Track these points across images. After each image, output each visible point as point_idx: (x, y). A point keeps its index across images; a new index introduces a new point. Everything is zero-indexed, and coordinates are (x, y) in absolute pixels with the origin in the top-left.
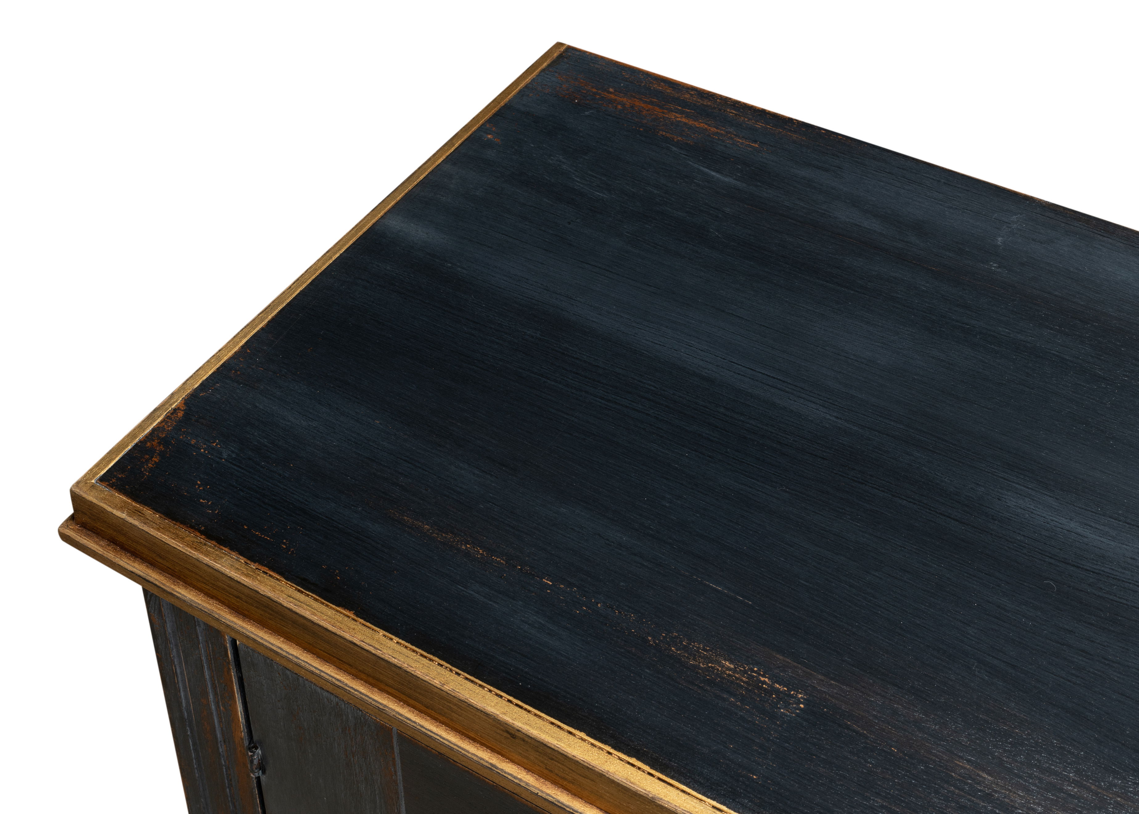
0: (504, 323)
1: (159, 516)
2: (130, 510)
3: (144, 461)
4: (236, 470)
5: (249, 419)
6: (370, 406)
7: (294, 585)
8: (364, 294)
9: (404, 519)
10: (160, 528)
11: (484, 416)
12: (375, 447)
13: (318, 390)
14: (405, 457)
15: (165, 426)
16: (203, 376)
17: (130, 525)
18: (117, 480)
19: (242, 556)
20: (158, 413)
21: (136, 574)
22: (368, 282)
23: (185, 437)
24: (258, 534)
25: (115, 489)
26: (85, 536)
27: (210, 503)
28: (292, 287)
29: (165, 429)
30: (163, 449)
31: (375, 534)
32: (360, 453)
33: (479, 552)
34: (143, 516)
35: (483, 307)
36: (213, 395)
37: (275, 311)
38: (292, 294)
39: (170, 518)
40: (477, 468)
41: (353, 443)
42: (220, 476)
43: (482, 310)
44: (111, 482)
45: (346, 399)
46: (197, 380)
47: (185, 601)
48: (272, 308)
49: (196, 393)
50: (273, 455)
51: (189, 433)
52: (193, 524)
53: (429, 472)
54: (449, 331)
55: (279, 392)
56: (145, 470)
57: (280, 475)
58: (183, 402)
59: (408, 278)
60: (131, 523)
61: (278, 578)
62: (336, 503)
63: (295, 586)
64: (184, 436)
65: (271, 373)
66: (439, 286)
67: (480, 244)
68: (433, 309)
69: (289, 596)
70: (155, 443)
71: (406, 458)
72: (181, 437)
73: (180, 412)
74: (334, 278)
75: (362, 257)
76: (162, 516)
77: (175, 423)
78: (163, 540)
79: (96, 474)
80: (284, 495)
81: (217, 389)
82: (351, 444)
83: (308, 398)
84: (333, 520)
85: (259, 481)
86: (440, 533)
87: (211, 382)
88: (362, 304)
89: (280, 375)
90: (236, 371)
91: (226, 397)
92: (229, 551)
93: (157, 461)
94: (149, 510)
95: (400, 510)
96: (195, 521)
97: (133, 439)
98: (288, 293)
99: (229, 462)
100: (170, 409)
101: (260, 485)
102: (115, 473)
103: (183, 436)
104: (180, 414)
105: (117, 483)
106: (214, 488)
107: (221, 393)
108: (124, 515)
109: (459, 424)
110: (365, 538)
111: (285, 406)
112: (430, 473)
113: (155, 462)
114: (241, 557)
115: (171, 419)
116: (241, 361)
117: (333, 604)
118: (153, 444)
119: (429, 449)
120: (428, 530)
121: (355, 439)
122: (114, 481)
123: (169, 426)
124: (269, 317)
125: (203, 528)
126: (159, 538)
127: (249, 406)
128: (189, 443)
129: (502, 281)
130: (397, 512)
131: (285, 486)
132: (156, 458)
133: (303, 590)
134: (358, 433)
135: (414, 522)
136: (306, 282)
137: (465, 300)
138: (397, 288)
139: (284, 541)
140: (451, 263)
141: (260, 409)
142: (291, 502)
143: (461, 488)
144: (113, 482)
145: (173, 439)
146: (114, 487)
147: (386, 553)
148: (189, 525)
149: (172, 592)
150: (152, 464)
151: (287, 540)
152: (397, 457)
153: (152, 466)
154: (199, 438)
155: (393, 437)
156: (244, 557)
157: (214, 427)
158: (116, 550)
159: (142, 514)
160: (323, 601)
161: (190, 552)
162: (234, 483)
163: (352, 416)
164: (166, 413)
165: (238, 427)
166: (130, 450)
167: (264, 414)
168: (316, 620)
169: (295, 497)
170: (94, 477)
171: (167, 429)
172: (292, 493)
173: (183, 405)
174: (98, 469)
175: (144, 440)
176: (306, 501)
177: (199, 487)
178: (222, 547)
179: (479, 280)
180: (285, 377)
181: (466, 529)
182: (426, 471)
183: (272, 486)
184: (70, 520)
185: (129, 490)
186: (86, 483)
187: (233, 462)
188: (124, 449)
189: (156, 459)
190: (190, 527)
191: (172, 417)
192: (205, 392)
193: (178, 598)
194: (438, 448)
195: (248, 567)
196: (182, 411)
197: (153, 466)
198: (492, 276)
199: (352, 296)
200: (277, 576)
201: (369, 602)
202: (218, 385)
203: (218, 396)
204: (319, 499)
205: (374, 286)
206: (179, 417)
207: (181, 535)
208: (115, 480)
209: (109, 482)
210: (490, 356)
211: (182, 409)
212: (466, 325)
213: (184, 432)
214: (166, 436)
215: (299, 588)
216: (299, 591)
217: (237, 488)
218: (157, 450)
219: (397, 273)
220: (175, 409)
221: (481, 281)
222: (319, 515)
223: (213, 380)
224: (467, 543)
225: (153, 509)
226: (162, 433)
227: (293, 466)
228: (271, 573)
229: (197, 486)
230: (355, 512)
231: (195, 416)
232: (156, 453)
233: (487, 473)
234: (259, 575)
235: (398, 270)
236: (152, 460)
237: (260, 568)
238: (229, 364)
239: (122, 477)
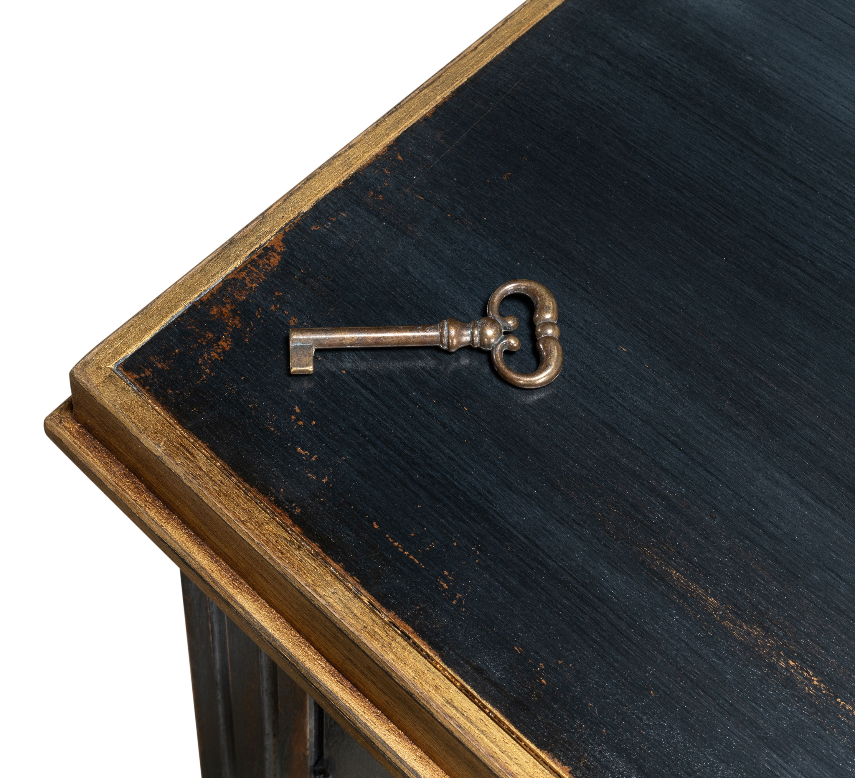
0: (848, 190)
1: (221, 465)
2: (170, 442)
3: (204, 343)
4: (365, 398)
5: (394, 296)
6: (611, 314)
7: (459, 678)
8: (603, 85)
9: (671, 574)
10: (221, 494)
11: (818, 379)
12: (618, 402)
13: (518, 261)
14: (673, 434)
15: (247, 278)
16: (319, 192)
17: (168, 470)
18: (152, 372)
19: (366, 589)
20: (236, 250)
21: (169, 547)
22: (610, 64)
23: (280, 308)
24: (398, 547)
25: (148, 391)
26: (88, 448)
27: (314, 459)
28: (480, 48)
29: (246, 285)
30: (240, 325)
31: (615, 597)
32: (591, 409)
33: (811, 681)
34: (192, 459)
35: (810, 151)
36: (334, 233)
37: (449, 87)
38: (478, 62)
39: (240, 476)
40: (806, 488)
41: (577, 385)
42: (336, 404)
43: (810, 158)
44: (143, 375)
45: (567, 290)
46: (308, 196)
47: (250, 625)
48: (443, 82)
49: (305, 224)
50: (433, 380)
51: (287, 302)
52: (281, 498)
53: (717, 478)
54: (751, 187)
55: (449, 250)
56: (205, 364)
57: (444, 425)
58: (281, 237)
59: (679, 69)
60: (170, 469)
61: (431, 654)
62: (544, 510)
63: (462, 682)
64: (278, 306)
65: (437, 209)
66: (733, 95)
67: (801, 29)
68: (723, 139)
69: (448, 702)
70: (226, 310)
71: (675, 439)
72: (273, 308)
73: (274, 257)
74: (552, 45)
75: (599, 13)
76: (227, 467)
77: (263, 277)
78: (225, 519)
79: (117, 352)
80: (450, 471)
81: (341, 223)
82: (576, 386)
83: (501, 274)
84: (537, 546)
85: (405, 430)
86: (739, 622)
87: (332, 205)
88: (598, 104)
89: (451, 215)
90: (377, 193)
91: (356, 241)
92: (343, 572)
93: (227, 349)
94: (204, 449)
95: (663, 552)
96: (284, 491)
97: (189, 294)
98: (471, 59)
99: (354, 377)
100: (257, 246)
101: (406, 438)
102: (152, 358)
103: (275, 306)
104: (275, 260)
105: (153, 379)
106: (324, 428)
107: (347, 232)
108: (159, 449)
109: (772, 385)
110: (596, 601)
111: (459, 282)
112: (720, 480)
113: (223, 348)
114: (363, 591)
115: (257, 267)
116: (386, 175)
117: (532, 742)
118: (222, 311)
119: (717, 428)
120: (716, 610)
121: (583, 376)
122: (148, 373)
123: (253, 280)
124: (438, 98)
125: (298, 510)
126: (218, 513)
127: (395, 269)
128: (286, 323)
129: (842, 108)
130: (656, 555)
131: (453, 451)
132: (225, 341)
133: (475, 694)
134: (587, 366)
135: (689, 586)
136: (503, 43)
137: (778, 131)
138: (660, 84)
139: (446, 573)
140: (751, 55)
141: (415, 278)
142: (461, 488)
143: (777, 527)
144: (146, 376)
145: (258, 309)
146: (147, 388)
147: (634, 644)
148: (273, 499)
149: (229, 601)
150: (218, 354)
151: (450, 572)
152: (659, 433)
153: (217, 357)
154: (304, 317)
155: (651, 388)
156: (370, 592)
157: (330, 298)
158: (138, 489)
159: (192, 454)
160: (513, 728)
161: (271, 558)
162: (361, 425)
163: (578, 327)
164: (249, 252)
165: (374, 308)
166: (182, 316)
167: (421, 290)
168: (497, 770)
169: (469, 478)
170: (114, 357)
171: (250, 286)
172: (464, 470)
173: (281, 244)
174: (122, 343)
175: (208, 299)
176: (489, 492)
177: (297, 420)
178: (329, 560)
179: (802, 97)
180: (460, 221)
181: (787, 623)
182: (712, 475)
183: (429, 446)
184: (66, 410)
185: (173, 400)
186: (99, 368)
187: (362, 379)
188: (172, 312)
189: (225, 345)
190: (275, 504)
191: (261, 263)
192: (320, 224)
193: (237, 613)
194: (735, 430)
195: (375, 618)
196: (279, 254)
197: (219, 357)
198: (824, 94)
199: (581, 85)
200: (428, 651)
201: (600, 752)
202: (344, 215)
203: (343, 237)
204: (514, 493)
205: (619, 73)
206: (272, 265)
207: (257, 517)
208: (151, 372)
209: (139, 374)
210: (824, 253)
211: (279, 250)
212: (780, 181)
213: (279, 298)
214: (246, 300)
215: (469, 687)
216: (467, 693)
217: (364, 436)
218: (229, 326)
219: (660, 55)
220: (266, 247)
221: (805, 99)
222: (512, 530)
223: (335, 203)
224: (789, 655)
225: (212, 449)
226: (240, 292)
227: (469, 411)
228: (418, 641)
229: (293, 417)
230: (579, 537)
231: (300, 270)
232: (226, 330)
233: (824, 503)
234: (394, 639)
235: (662, 51)
236: (218, 345)
237: (397, 624)
238: (365, 177)
239: (163, 368)
